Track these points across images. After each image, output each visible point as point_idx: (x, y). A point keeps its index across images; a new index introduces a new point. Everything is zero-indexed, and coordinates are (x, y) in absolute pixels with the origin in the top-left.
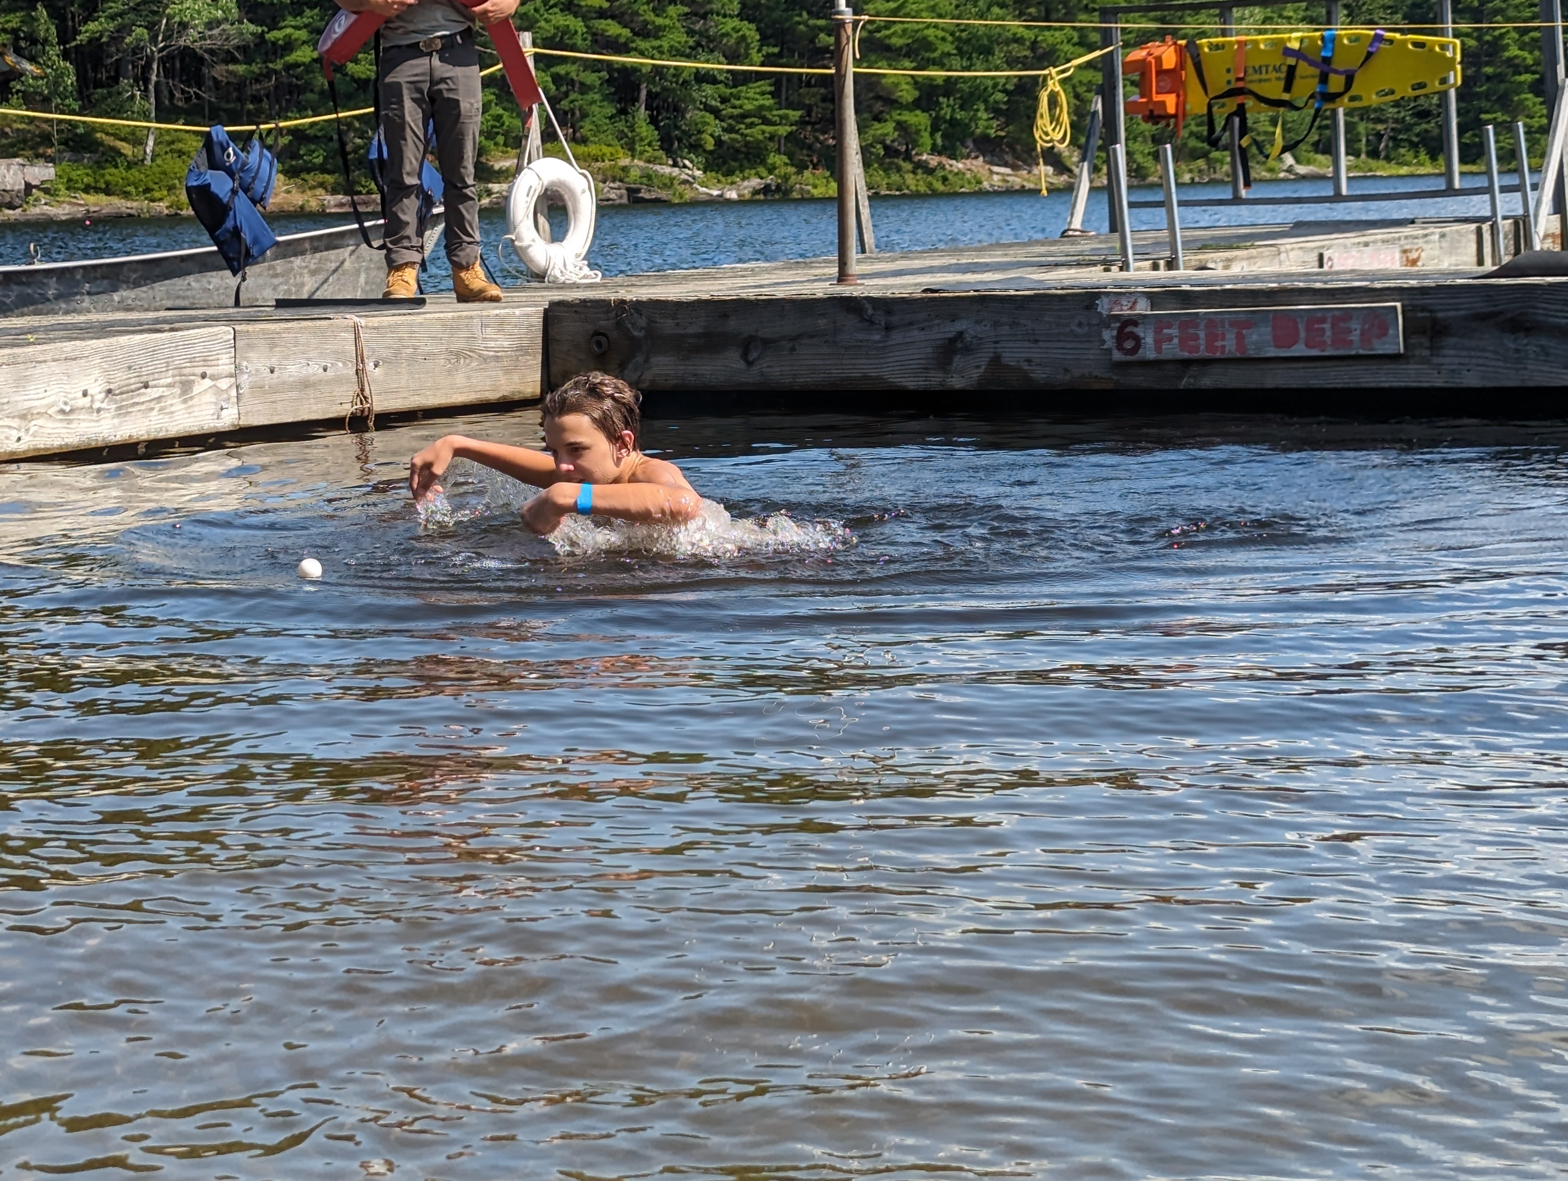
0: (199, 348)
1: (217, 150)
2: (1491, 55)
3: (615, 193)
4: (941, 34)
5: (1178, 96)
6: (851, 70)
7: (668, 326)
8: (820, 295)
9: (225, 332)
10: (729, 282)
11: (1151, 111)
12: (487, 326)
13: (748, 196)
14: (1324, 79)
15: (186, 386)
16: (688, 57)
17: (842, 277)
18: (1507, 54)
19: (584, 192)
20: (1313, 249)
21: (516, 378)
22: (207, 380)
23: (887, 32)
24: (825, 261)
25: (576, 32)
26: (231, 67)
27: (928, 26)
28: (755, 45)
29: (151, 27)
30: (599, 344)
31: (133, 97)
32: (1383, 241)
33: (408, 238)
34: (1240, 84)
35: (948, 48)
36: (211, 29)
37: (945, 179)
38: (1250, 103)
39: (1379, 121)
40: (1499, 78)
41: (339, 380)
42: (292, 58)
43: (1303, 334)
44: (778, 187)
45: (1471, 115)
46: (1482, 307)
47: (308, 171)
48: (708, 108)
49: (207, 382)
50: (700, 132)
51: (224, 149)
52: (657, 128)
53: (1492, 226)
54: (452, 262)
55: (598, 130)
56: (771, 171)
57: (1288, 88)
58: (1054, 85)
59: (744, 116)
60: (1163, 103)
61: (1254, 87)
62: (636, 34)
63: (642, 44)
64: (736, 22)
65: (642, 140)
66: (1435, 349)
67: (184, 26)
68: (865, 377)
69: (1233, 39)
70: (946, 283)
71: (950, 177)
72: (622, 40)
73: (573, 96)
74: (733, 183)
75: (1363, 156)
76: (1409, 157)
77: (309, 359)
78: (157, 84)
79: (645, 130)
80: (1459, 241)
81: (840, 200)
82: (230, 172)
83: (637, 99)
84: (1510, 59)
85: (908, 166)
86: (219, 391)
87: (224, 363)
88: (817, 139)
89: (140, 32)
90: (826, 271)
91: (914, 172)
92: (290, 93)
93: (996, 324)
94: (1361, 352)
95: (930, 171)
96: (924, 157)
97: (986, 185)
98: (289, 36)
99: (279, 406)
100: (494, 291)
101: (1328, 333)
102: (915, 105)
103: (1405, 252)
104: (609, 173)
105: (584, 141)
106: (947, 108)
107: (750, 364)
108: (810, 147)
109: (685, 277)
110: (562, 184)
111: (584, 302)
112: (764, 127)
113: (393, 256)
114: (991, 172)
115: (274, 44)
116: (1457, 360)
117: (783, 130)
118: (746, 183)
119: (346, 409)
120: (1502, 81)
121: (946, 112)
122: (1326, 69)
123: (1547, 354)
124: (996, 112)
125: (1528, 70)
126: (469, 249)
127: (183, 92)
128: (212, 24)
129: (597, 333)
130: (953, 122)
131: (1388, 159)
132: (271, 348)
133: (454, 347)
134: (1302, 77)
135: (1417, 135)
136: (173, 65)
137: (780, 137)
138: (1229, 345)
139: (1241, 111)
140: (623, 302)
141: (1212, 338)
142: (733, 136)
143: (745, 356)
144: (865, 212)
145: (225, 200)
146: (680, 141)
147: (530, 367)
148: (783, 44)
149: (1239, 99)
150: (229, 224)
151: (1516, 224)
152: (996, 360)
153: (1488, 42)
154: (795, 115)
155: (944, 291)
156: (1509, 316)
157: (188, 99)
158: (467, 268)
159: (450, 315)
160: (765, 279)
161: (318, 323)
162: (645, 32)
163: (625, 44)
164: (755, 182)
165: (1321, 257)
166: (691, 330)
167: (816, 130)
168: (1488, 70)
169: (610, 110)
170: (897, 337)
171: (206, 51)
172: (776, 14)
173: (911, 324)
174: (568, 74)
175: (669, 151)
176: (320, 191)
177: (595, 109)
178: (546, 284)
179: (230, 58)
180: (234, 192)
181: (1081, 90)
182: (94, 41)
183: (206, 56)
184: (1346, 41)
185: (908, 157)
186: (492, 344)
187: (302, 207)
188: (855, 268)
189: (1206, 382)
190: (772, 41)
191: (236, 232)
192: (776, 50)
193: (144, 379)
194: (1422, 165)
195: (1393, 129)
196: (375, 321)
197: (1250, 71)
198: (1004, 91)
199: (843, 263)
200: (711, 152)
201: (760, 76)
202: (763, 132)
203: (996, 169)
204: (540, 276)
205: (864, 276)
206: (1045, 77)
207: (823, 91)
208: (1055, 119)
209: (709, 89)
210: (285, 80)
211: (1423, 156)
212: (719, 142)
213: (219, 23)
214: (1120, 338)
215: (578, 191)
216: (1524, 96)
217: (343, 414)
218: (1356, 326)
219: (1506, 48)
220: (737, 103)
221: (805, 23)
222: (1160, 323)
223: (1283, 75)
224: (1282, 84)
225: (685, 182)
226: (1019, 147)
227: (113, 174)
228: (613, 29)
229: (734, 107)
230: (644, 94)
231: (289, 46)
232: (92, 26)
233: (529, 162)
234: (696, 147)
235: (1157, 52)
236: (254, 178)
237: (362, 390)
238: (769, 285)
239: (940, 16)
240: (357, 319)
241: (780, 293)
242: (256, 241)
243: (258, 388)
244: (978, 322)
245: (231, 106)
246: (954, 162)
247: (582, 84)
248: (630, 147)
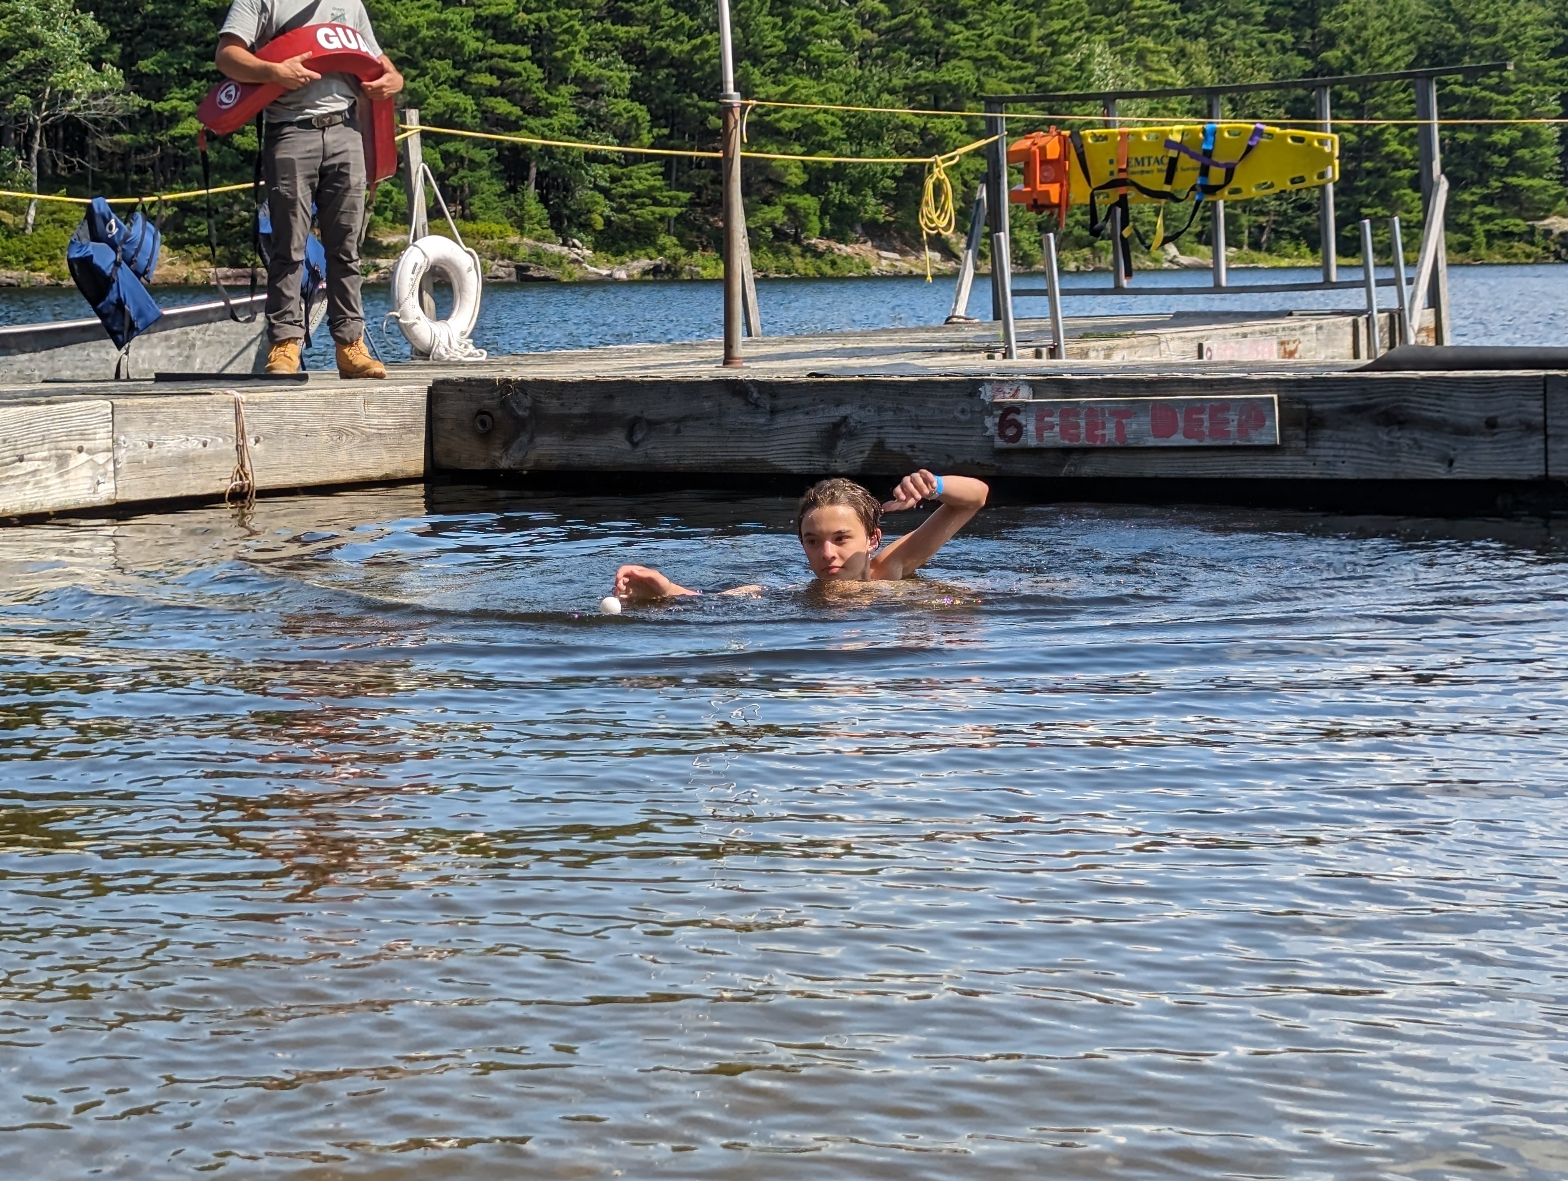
0: (76, 422)
1: (99, 222)
2: (1371, 150)
3: (503, 270)
4: (830, 118)
5: (1062, 186)
6: (738, 153)
7: (553, 406)
8: (705, 378)
9: (103, 405)
10: (615, 363)
11: (1035, 201)
12: (370, 403)
13: (637, 277)
14: (1204, 172)
15: (62, 460)
16: (579, 137)
17: (728, 360)
18: (1387, 149)
19: (470, 270)
20: (1192, 339)
21: (399, 456)
22: (83, 454)
23: (777, 116)
24: (711, 344)
25: (466, 110)
26: (117, 137)
27: (818, 112)
28: (646, 125)
29: (34, 95)
30: (483, 423)
31: (14, 165)
32: (1261, 333)
33: (291, 312)
34: (1123, 176)
35: (839, 133)
36: (95, 99)
37: (833, 263)
38: (1132, 194)
39: (1261, 213)
40: (1380, 173)
41: (218, 456)
42: (176, 131)
43: (1181, 424)
44: (668, 267)
45: (1352, 208)
46: (1358, 401)
47: (193, 243)
48: (596, 187)
49: (84, 457)
50: (589, 211)
51: (106, 221)
52: (547, 206)
53: (1368, 319)
54: (336, 338)
55: (487, 207)
56: (661, 251)
57: (1169, 180)
58: (939, 173)
59: (633, 197)
60: (1047, 193)
61: (1136, 178)
62: (526, 112)
63: (532, 122)
64: (626, 103)
65: (531, 218)
66: (1310, 441)
67: (68, 94)
68: (750, 460)
69: (1116, 130)
70: (831, 367)
71: (839, 261)
72: (513, 118)
73: (461, 173)
74: (622, 263)
75: (1245, 248)
76: (1290, 248)
77: (189, 434)
78: (40, 152)
79: (534, 207)
80: (1336, 334)
81: (727, 282)
82: (113, 245)
83: (527, 178)
84: (1389, 154)
85: (796, 249)
86: (96, 466)
87: (102, 438)
88: (707, 221)
89: (23, 100)
90: (712, 353)
91: (803, 256)
92: (176, 164)
93: (880, 410)
94: (1238, 443)
95: (818, 255)
96: (813, 241)
97: (874, 270)
98: (174, 108)
99: (157, 482)
100: (378, 368)
101: (1206, 424)
102: (805, 188)
103: (1282, 343)
104: (498, 251)
105: (473, 218)
106: (837, 192)
107: (635, 445)
108: (700, 229)
109: (572, 357)
110: (449, 262)
111: (469, 381)
112: (654, 208)
113: (276, 331)
114: (880, 257)
115: (159, 114)
116: (1332, 452)
117: (673, 212)
118: (635, 264)
119: (225, 485)
120: (1383, 176)
121: (835, 197)
122: (1206, 161)
123: (1420, 448)
124: (885, 197)
125: (1407, 165)
126: (353, 325)
127: (66, 161)
128: (96, 94)
129: (481, 412)
130: (841, 206)
131: (1269, 251)
132: (150, 423)
133: (337, 424)
134: (1183, 170)
135: (1298, 228)
136: (57, 134)
137: (670, 218)
138: (1109, 434)
139: (1123, 202)
140: (508, 381)
141: (1092, 427)
142: (623, 216)
143: (630, 437)
144: (752, 295)
145: (108, 272)
146: (570, 220)
147: (414, 445)
148: (673, 125)
149: (1122, 190)
150: (112, 296)
151: (1391, 317)
152: (880, 445)
153: (1368, 137)
154: (685, 196)
155: (829, 376)
156: (1383, 408)
157: (71, 169)
158: (351, 344)
159: (333, 392)
160: (651, 360)
161: (199, 398)
162: (536, 110)
163: (516, 122)
164: (645, 263)
165: (1200, 346)
166: (576, 411)
167: (705, 212)
168: (1368, 165)
169: (499, 188)
170: (782, 421)
171: (90, 121)
172: (668, 95)
173: (796, 408)
174: (457, 151)
175: (559, 231)
176: (204, 263)
177: (484, 185)
178: (431, 362)
179: (114, 129)
180: (117, 264)
181: (968, 177)
183: (90, 126)
184: (1226, 135)
185: (797, 240)
186: (375, 421)
187: (186, 279)
188: (740, 351)
189: (1087, 470)
190: (662, 121)
191: (120, 304)
192: (666, 131)
193: (19, 452)
194: (1303, 257)
195: (1275, 222)
196: (256, 397)
197: (1133, 162)
198: (893, 177)
199: (729, 345)
200: (601, 232)
201: (650, 158)
202: (653, 213)
203: (884, 254)
204: (424, 354)
205: (749, 359)
206: (931, 164)
207: (712, 172)
208: (940, 207)
209: (598, 169)
210: (171, 151)
211: (1304, 249)
212: (608, 221)
213: (104, 93)
214: (1003, 425)
215: (465, 269)
216: (1402, 191)
217: (223, 490)
218: (1233, 417)
219: (1386, 143)
220: (628, 183)
221: (695, 106)
222: (1042, 411)
223: (1165, 167)
224: (1163, 175)
225: (575, 261)
226: (907, 233)
228: (502, 106)
229: (625, 187)
230: (533, 172)
231: (174, 118)
233: (415, 239)
234: (586, 226)
235: (1041, 142)
236: (137, 251)
237: (242, 466)
238: (655, 367)
239: (831, 101)
240: (237, 395)
241: (666, 375)
242: (140, 314)
243: (136, 463)
244: (862, 407)
245: (114, 176)
246: (843, 246)
247: (471, 161)
248: (519, 225)
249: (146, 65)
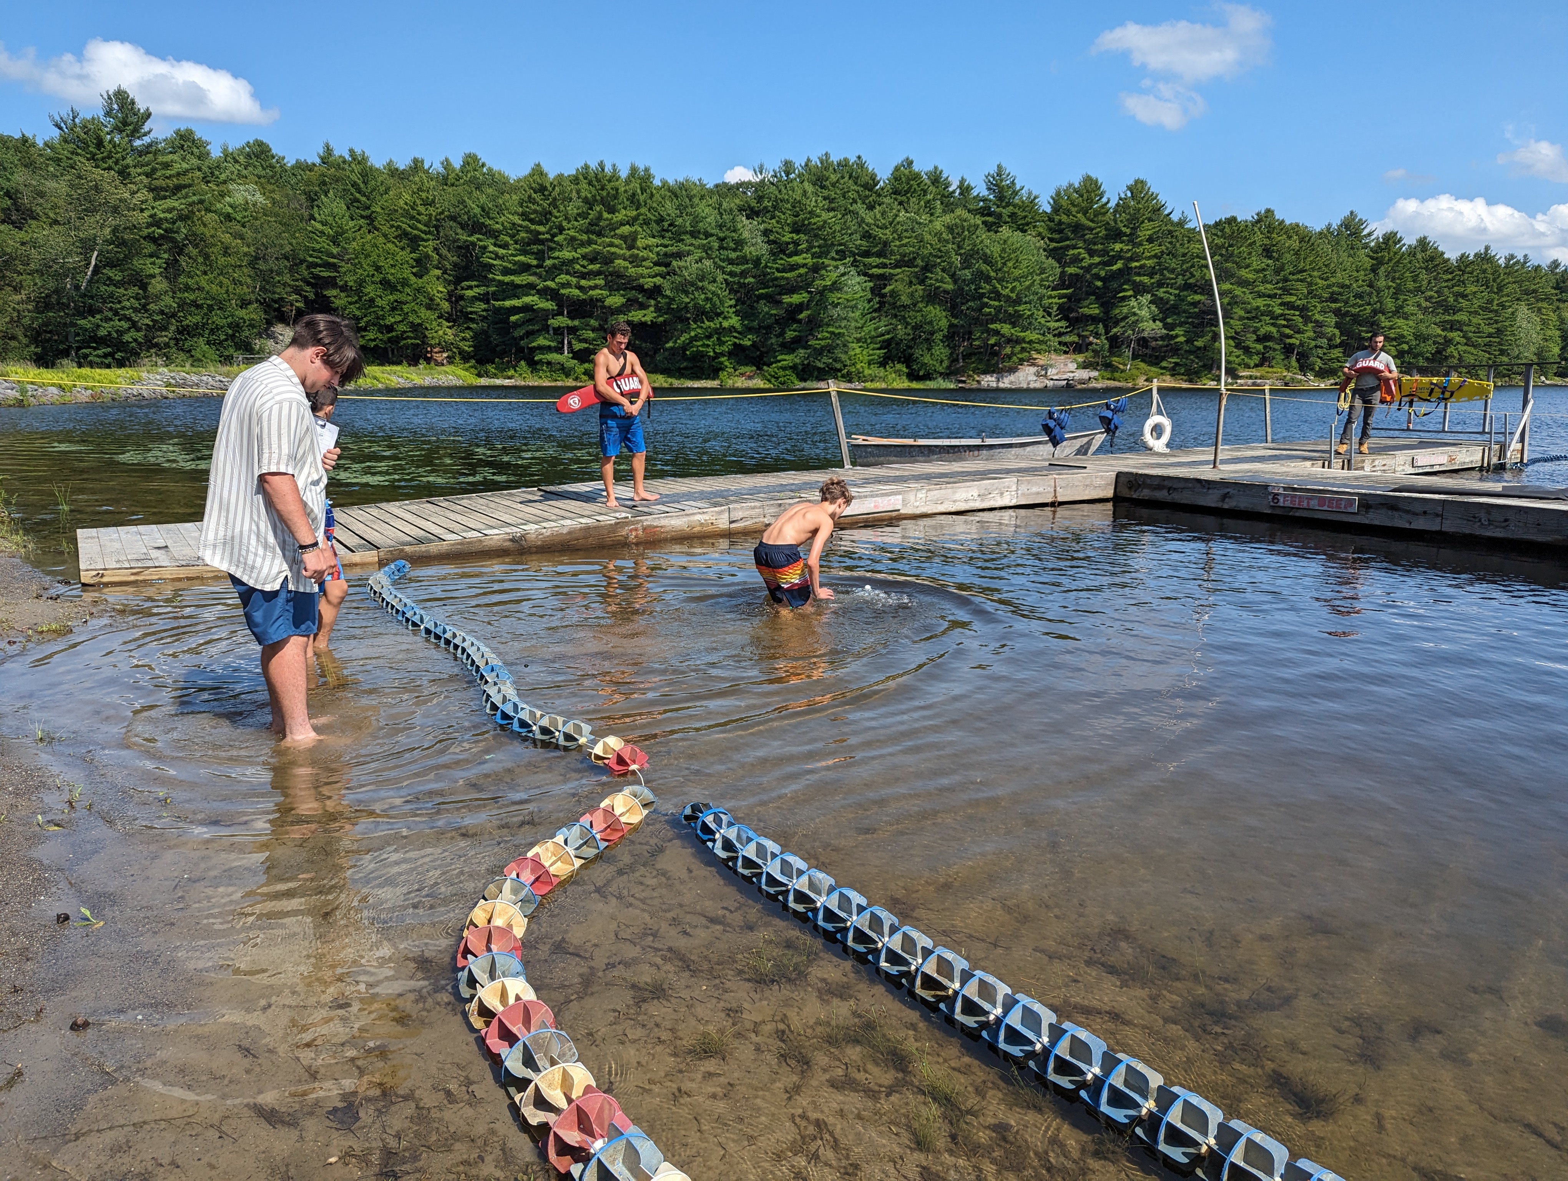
16: (1313, 340)
25: (1274, 332)
26: (1158, 343)
28: (1338, 336)
29: (1133, 330)
31: (1125, 352)
36: (1152, 331)
42: (1177, 340)
48: (1318, 356)
50: (1314, 365)
52: (1299, 363)
55: (1278, 363)
59: (1331, 360)
62: (1295, 332)
63: (1297, 336)
64: (1332, 329)
65: (1292, 367)
67: (1144, 330)
72: (1290, 334)
73: (1271, 353)
74: (1324, 382)
78: (1133, 348)
79: (1294, 363)
83: (1293, 354)
89: (1130, 332)
92: (1176, 351)
98: (1177, 333)
105: (1273, 367)
115: (1172, 335)
118: (1328, 382)
124: (1427, 359)
127: (1141, 351)
130: (1409, 363)
136: (1139, 342)
142: (1326, 366)
146: (1307, 367)
148: (1348, 336)
157: (1142, 353)
162: (1299, 332)
163: (1291, 336)
164: (1332, 381)
169: (1283, 357)
172: (1347, 325)
175: (1302, 371)
177: (1277, 356)
179: (1157, 340)
182: (1115, 334)
183: (1150, 339)
190: (1344, 335)
192: (1346, 338)
200: (1317, 372)
209: (1320, 351)
212: (1321, 368)
213: (1155, 329)
221: (1357, 329)
225: (1307, 382)
227: (1117, 375)
228: (1287, 331)
229: (1328, 357)
230: (1296, 352)
231: (1177, 336)
232: (1115, 330)
234: (1312, 370)
248: (1288, 369)
249: (1169, 320)
